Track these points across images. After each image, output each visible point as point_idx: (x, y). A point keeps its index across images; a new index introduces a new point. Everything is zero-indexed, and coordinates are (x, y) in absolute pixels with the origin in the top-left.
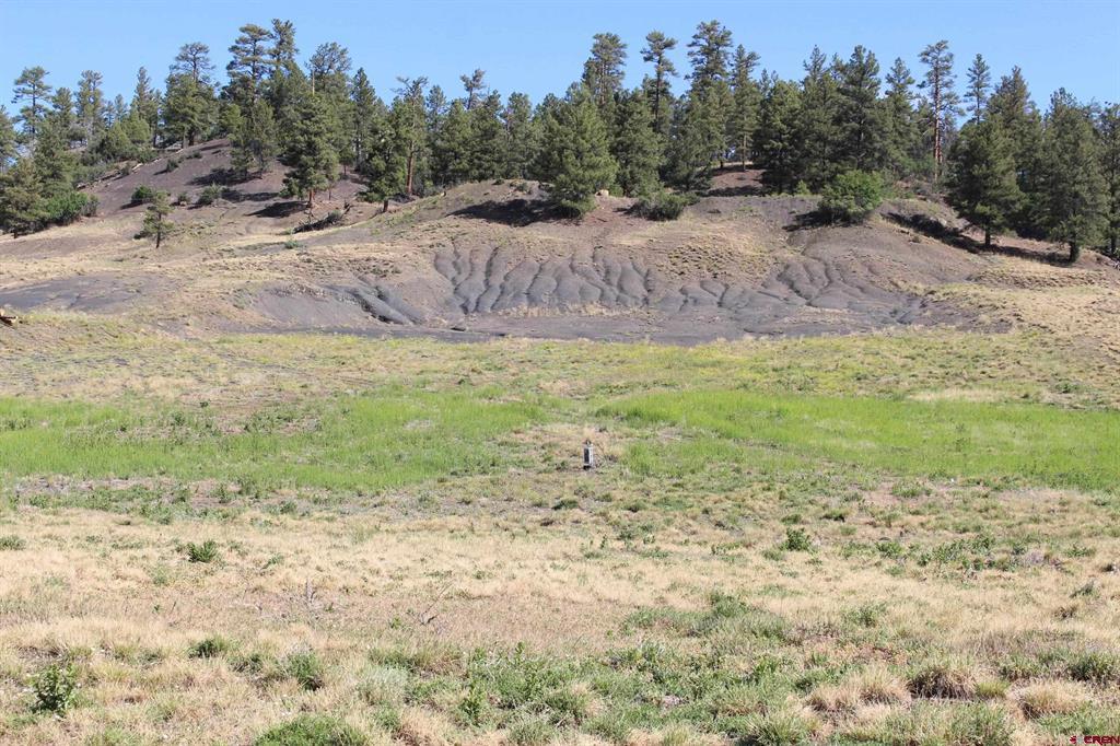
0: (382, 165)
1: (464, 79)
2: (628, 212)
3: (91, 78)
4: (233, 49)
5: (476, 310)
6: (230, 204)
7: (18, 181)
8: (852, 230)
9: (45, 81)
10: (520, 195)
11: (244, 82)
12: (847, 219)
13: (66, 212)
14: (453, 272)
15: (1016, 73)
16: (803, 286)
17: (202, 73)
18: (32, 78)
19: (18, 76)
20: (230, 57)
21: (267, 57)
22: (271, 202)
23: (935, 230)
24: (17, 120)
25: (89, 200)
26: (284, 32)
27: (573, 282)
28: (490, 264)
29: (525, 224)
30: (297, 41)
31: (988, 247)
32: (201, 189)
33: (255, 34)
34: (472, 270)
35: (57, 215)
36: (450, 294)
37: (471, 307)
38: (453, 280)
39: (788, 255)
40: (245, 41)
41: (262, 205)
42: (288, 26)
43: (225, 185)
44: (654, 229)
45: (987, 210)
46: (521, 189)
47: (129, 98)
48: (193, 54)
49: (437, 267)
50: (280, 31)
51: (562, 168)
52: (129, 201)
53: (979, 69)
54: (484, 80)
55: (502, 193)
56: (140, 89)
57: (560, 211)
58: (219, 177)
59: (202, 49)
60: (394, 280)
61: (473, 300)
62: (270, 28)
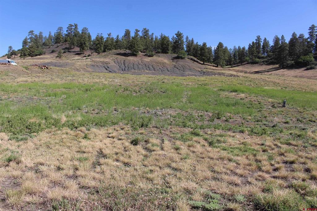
0: (99, 46)
1: (108, 34)
2: (145, 55)
3: (41, 33)
4: (67, 28)
5: (125, 70)
6: (69, 53)
7: (32, 48)
8: (183, 60)
9: (34, 33)
10: (125, 52)
11: (69, 33)
12: (182, 58)
13: (40, 53)
14: (118, 64)
15: (193, 39)
16: (179, 68)
17: (62, 32)
18: (31, 32)
19: (29, 32)
20: (67, 29)
21: (73, 30)
22: (77, 53)
23: (195, 61)
24: (29, 39)
25: (44, 51)
26: (76, 26)
27: (140, 66)
28: (124, 63)
29: (127, 57)
30: (78, 27)
31: (203, 64)
32: (64, 50)
33: (71, 26)
34: (121, 64)
35: (39, 54)
36: (119, 68)
37: (124, 70)
38: (118, 65)
39: (174, 63)
40: (69, 27)
41: (75, 53)
42: (77, 24)
43: (68, 50)
44: (150, 58)
45: (204, 58)
46: (125, 51)
47: (47, 36)
48: (60, 29)
49: (115, 63)
50: (75, 25)
51: (134, 47)
52: (51, 52)
53: (187, 38)
54: (111, 34)
55: (122, 51)
56: (50, 35)
57: (134, 55)
58: (66, 48)
59: (62, 28)
60: (110, 65)
61: (123, 68)
62: (74, 25)
